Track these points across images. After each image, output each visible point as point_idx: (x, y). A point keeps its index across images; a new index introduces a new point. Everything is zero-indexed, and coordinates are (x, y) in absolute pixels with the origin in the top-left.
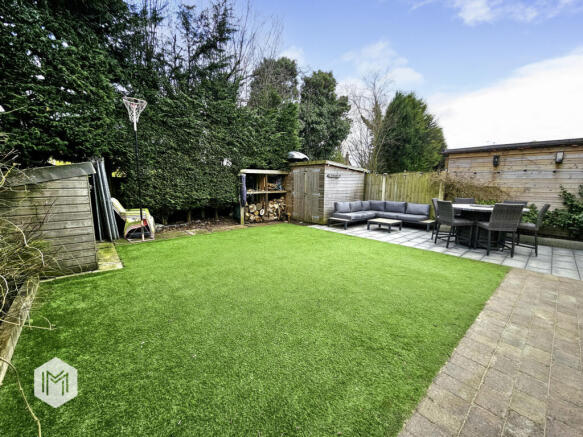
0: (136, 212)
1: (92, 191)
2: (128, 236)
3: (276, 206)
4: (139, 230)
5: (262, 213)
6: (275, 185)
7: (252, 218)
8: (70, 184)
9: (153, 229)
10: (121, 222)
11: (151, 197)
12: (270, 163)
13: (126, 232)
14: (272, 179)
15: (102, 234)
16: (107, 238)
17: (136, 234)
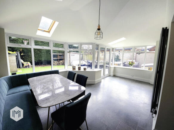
0: (26, 62)
1: (17, 58)
2: (25, 67)
3: (62, 62)
4: (27, 66)
5: (58, 63)
6: (61, 57)
7: (55, 64)
8: (12, 57)
9: (30, 66)
10: (23, 65)
11: (30, 59)
12: (59, 52)
13: (24, 66)
14: (60, 55)
15: (19, 66)
16: (20, 67)
17: (26, 67)
